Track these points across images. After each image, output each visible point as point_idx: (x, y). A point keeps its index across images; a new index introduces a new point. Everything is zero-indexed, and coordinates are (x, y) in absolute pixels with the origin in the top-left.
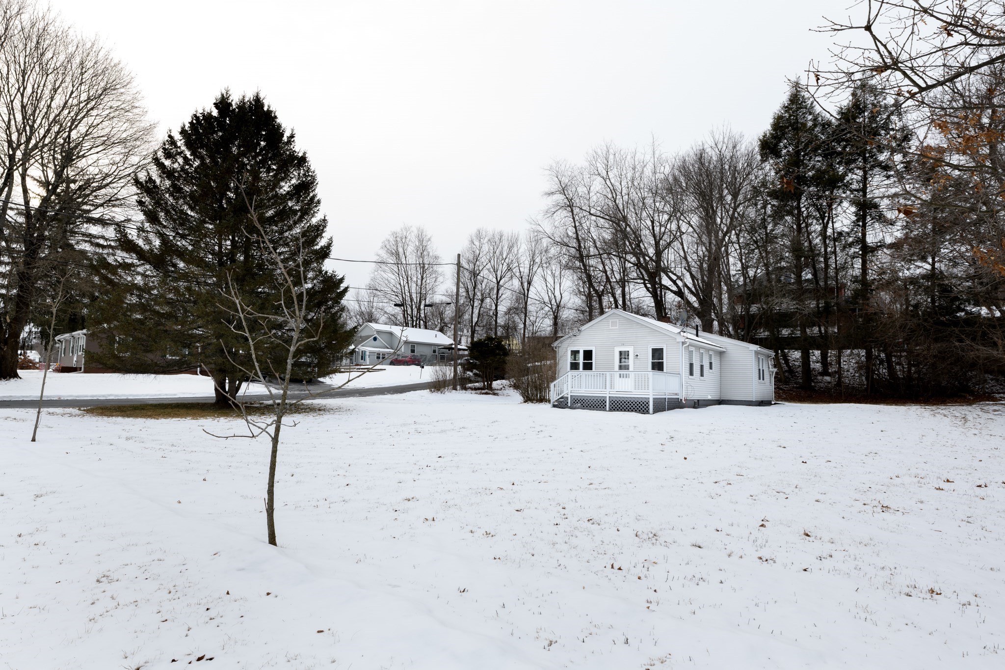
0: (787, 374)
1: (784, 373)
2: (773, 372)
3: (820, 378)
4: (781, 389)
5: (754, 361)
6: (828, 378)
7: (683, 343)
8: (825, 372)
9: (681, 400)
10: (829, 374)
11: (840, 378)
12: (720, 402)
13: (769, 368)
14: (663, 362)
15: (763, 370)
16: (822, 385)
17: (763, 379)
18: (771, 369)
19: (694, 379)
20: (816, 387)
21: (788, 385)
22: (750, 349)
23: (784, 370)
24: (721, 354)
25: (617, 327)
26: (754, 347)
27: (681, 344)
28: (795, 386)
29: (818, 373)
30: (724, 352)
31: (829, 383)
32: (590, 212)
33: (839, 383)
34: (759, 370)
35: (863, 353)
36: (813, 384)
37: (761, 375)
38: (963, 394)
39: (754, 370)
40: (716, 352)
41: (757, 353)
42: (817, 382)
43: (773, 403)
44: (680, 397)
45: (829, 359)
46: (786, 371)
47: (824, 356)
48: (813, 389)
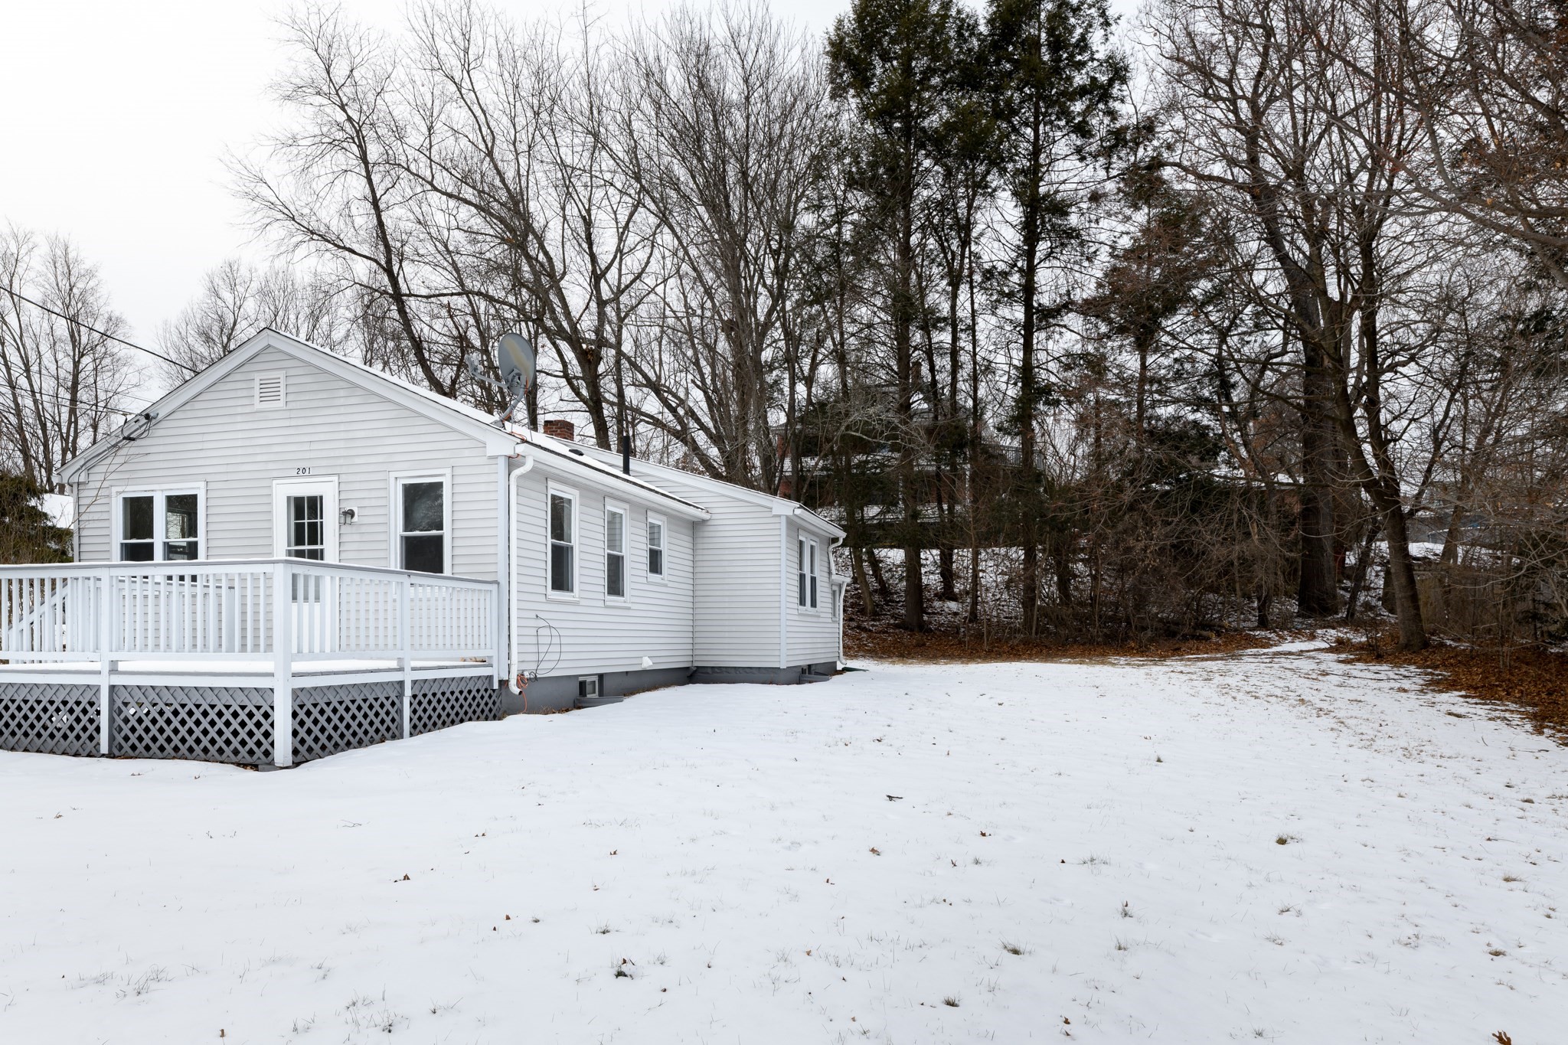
0: (876, 598)
1: (871, 594)
2: (840, 586)
3: (937, 604)
4: (865, 630)
5: (784, 550)
6: (953, 605)
7: (512, 462)
8: (947, 594)
9: (503, 683)
10: (954, 598)
11: (975, 603)
12: (692, 675)
13: (830, 573)
14: (440, 539)
15: (813, 579)
16: (942, 619)
17: (814, 604)
18: (834, 577)
19: (576, 604)
20: (931, 623)
21: (879, 620)
22: (775, 512)
23: (871, 589)
24: (696, 527)
25: (281, 404)
26: (787, 508)
27: (502, 464)
28: (892, 621)
29: (936, 595)
30: (704, 522)
31: (956, 614)
32: (431, 184)
33: (974, 616)
34: (802, 577)
35: (1018, 553)
36: (925, 618)
37: (807, 592)
38: (1204, 633)
39: (784, 575)
40: (674, 518)
41: (794, 526)
42: (934, 613)
43: (840, 667)
44: (497, 673)
45: (954, 565)
46: (876, 591)
47: (946, 560)
48: (923, 627)
